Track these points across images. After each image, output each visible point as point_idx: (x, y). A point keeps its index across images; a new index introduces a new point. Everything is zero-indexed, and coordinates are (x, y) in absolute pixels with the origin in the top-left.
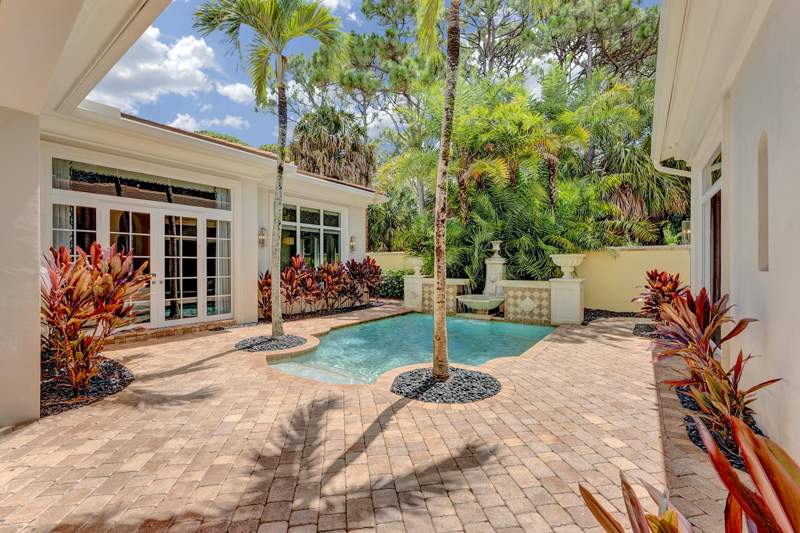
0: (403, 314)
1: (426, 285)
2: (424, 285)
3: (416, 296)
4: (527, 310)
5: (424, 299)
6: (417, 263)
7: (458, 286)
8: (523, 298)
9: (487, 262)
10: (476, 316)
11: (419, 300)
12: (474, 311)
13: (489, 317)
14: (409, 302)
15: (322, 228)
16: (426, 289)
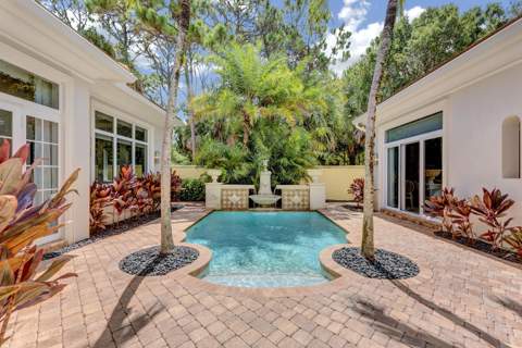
2: (223, 190)
3: (216, 198)
4: (296, 202)
5: (222, 201)
6: (215, 174)
7: (250, 190)
8: (293, 195)
11: (219, 202)
12: (260, 206)
13: (273, 209)
14: (211, 202)
15: (134, 141)
16: (225, 193)
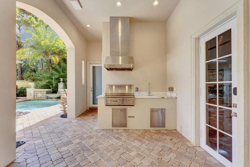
0: (26, 101)
1: (35, 91)
2: (34, 91)
3: (31, 95)
5: (34, 96)
6: (32, 84)
7: (47, 91)
9: (58, 84)
10: (53, 99)
11: (32, 96)
12: (52, 98)
13: (56, 100)
14: (28, 97)
16: (35, 92)
